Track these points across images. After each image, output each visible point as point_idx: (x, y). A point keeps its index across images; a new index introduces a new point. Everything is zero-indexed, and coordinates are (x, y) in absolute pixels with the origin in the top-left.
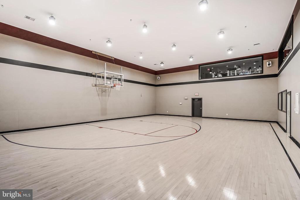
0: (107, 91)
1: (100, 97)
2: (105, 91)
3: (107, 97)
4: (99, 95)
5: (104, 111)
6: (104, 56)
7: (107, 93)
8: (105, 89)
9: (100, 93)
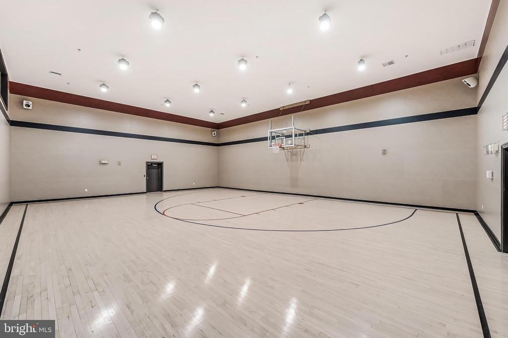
0: (299, 153)
1: (289, 163)
2: (296, 154)
3: (299, 162)
4: (288, 161)
5: (294, 181)
6: (294, 106)
7: (299, 157)
8: (296, 151)
9: (289, 157)
